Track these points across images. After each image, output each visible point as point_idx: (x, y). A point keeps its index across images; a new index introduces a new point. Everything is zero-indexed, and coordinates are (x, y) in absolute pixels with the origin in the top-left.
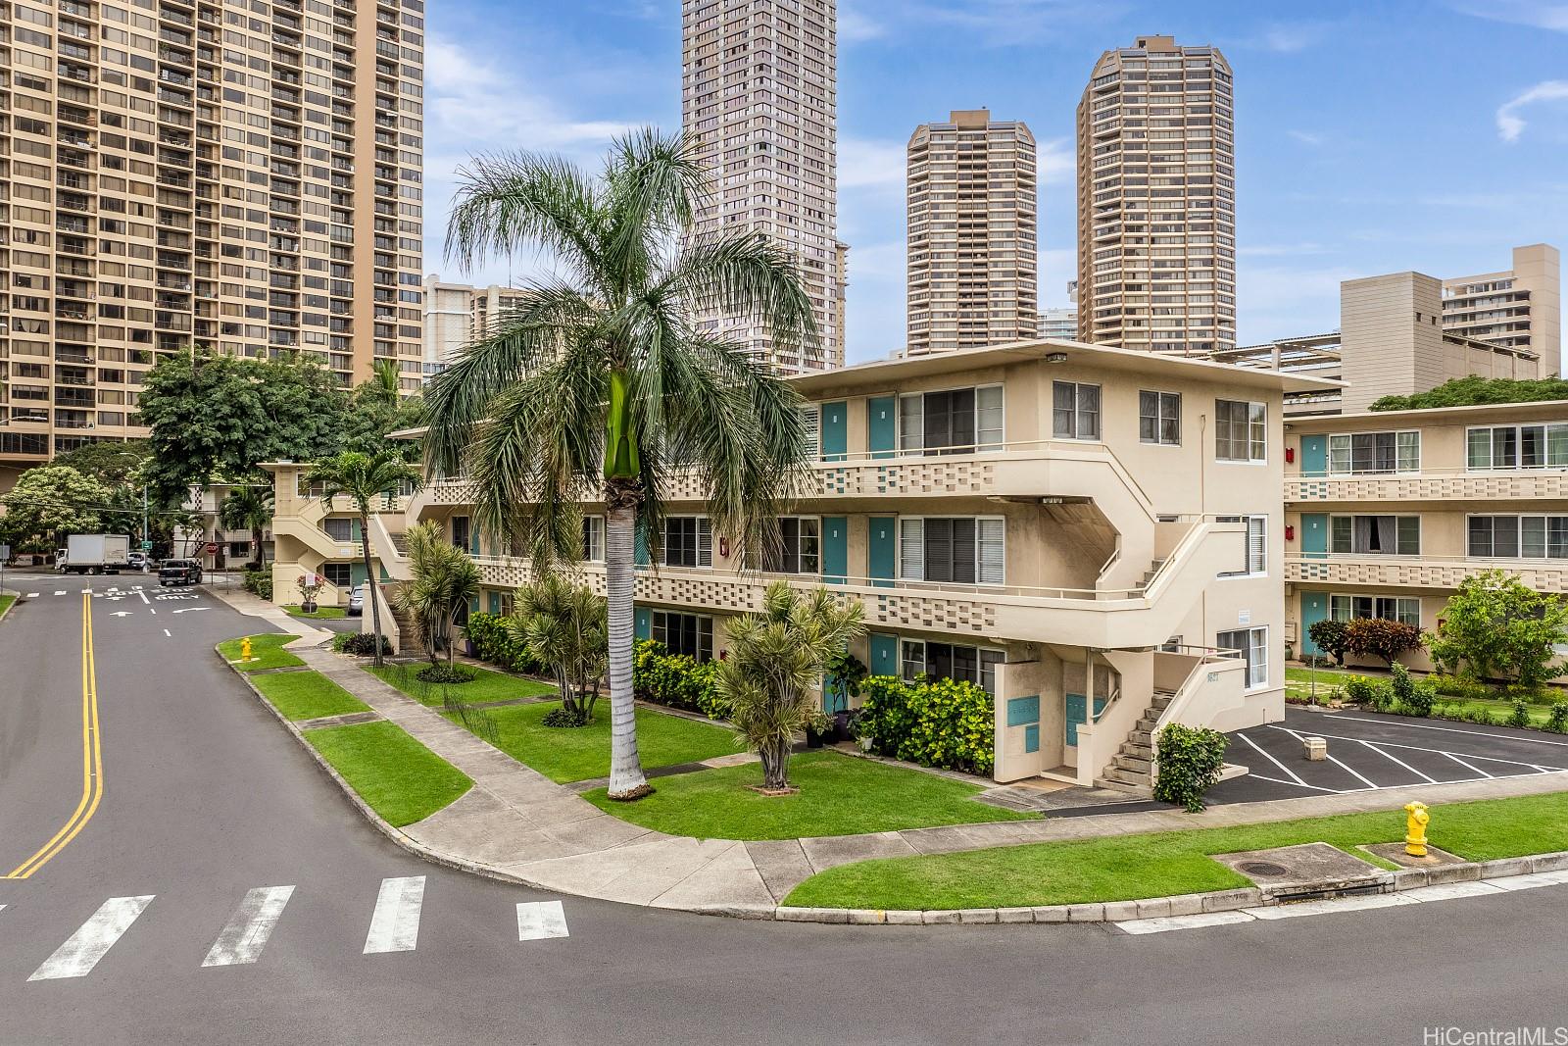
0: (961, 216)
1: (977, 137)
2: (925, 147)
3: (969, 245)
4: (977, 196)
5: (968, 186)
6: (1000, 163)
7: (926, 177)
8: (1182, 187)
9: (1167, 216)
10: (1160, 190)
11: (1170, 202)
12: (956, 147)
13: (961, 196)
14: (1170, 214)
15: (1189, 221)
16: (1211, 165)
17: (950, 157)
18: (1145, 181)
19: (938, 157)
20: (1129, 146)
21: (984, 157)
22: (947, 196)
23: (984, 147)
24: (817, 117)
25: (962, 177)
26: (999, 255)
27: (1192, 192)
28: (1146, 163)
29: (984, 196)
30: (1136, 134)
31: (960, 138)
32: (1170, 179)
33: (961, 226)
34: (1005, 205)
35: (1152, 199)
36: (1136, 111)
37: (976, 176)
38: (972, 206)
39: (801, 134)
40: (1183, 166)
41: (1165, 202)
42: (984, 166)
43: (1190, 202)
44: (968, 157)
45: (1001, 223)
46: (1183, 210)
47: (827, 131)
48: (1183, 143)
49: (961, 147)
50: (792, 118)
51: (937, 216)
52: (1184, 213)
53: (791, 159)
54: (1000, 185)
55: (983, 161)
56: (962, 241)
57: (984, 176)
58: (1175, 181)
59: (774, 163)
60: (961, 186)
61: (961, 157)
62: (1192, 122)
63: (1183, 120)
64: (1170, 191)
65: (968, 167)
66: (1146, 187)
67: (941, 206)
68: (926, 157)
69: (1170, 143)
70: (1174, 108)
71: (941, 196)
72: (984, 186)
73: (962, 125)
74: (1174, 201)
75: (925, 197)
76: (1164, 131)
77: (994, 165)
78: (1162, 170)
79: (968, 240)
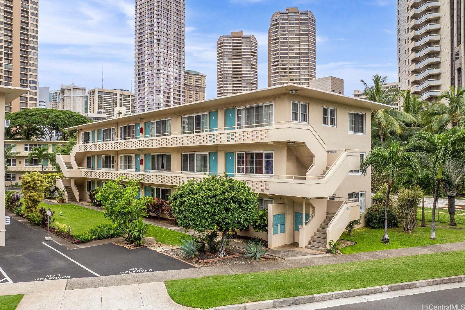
0: (233, 65)
1: (239, 40)
2: (222, 43)
3: (236, 74)
4: (238, 59)
5: (236, 56)
6: (246, 48)
7: (222, 53)
8: (299, 55)
9: (294, 65)
10: (292, 56)
11: (295, 60)
12: (232, 43)
13: (233, 59)
14: (295, 64)
15: (301, 66)
16: (308, 48)
17: (230, 46)
18: (287, 54)
19: (226, 46)
20: (282, 42)
21: (241, 46)
22: (229, 59)
23: (240, 43)
24: (178, 31)
25: (234, 53)
26: (246, 77)
27: (302, 57)
28: (287, 48)
29: (240, 59)
30: (284, 38)
31: (233, 40)
32: (295, 53)
33: (233, 68)
34: (247, 61)
35: (289, 59)
36: (284, 31)
37: (238, 52)
38: (237, 62)
39: (172, 37)
40: (299, 49)
41: (293, 60)
42: (241, 49)
43: (301, 60)
44: (236, 46)
45: (246, 68)
46: (299, 63)
47: (182, 36)
48: (299, 41)
49: (233, 43)
50: (169, 32)
51: (226, 65)
52: (299, 64)
53: (169, 45)
54: (246, 55)
55: (241, 48)
56: (234, 73)
57: (241, 52)
58: (297, 53)
59: (162, 46)
60: (233, 56)
61: (233, 46)
62: (302, 34)
63: (299, 34)
64: (295, 56)
65: (236, 49)
66: (287, 55)
67: (227, 62)
68: (222, 46)
69: (295, 41)
70: (296, 30)
71: (227, 59)
72: (241, 56)
73: (234, 36)
74: (296, 60)
75: (222, 59)
76: (293, 38)
77: (244, 49)
78: (293, 50)
79: (235, 73)
